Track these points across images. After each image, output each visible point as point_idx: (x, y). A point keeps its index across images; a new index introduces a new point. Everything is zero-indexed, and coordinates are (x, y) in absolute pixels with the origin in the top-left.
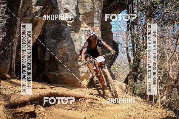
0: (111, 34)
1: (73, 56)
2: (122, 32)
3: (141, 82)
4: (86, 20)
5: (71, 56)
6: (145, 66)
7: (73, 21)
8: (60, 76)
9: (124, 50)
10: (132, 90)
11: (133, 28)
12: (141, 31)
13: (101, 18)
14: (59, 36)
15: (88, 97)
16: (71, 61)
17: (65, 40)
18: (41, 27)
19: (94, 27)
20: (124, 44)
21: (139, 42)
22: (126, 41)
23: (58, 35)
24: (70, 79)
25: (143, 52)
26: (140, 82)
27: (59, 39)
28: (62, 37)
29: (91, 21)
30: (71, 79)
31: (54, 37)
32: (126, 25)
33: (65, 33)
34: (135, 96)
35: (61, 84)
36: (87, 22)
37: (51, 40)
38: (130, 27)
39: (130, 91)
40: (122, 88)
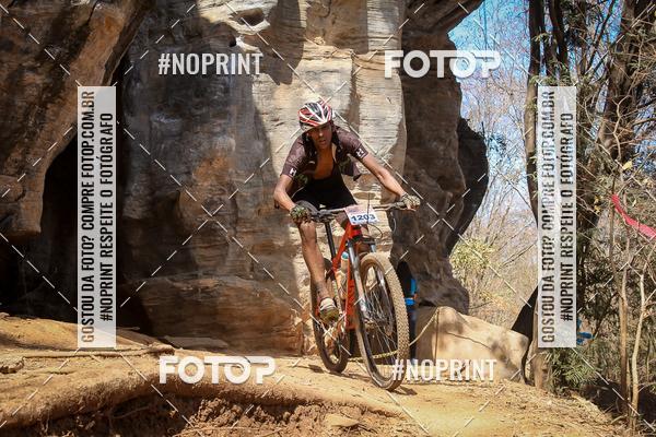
0: (453, 90)
1: (261, 198)
2: (507, 80)
3: (598, 326)
4: (329, 21)
5: (255, 195)
6: (617, 248)
7: (264, 24)
8: (199, 297)
9: (517, 167)
10: (554, 368)
11: (563, 58)
12: (601, 73)
13: (404, 8)
14: (197, 100)
15: (334, 401)
16: (253, 223)
17: (224, 118)
18: (106, 55)
19: (369, 56)
20: (514, 136)
21: (590, 126)
22: (527, 123)
23: (191, 92)
24: (250, 308)
25: (609, 180)
26: (594, 324)
27: (193, 110)
28: (210, 104)
29: (356, 26)
30: (252, 310)
31: (171, 102)
32: (527, 43)
33: (224, 84)
34: (566, 395)
35: (202, 334)
36: (333, 32)
37: (155, 117)
38: (548, 56)
39: (545, 371)
40: (503, 358)
